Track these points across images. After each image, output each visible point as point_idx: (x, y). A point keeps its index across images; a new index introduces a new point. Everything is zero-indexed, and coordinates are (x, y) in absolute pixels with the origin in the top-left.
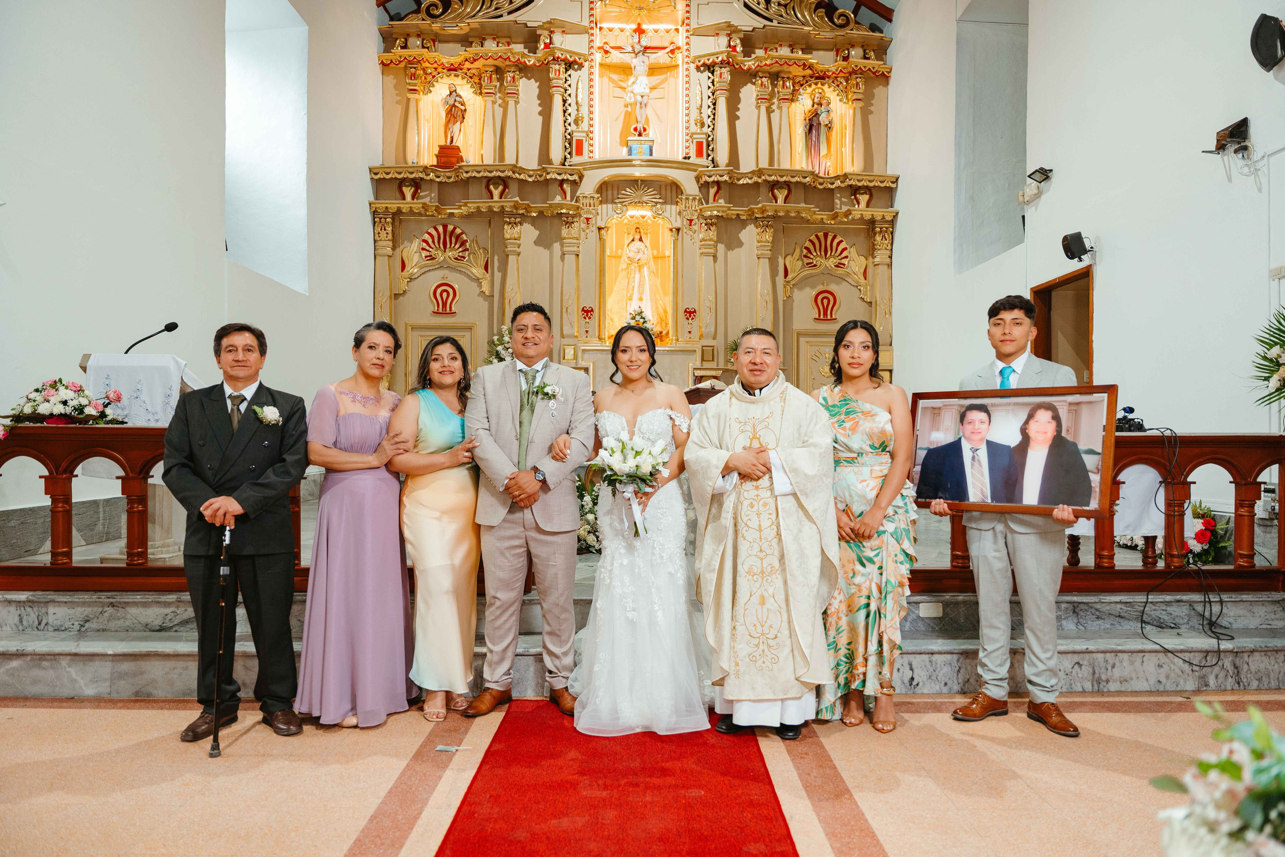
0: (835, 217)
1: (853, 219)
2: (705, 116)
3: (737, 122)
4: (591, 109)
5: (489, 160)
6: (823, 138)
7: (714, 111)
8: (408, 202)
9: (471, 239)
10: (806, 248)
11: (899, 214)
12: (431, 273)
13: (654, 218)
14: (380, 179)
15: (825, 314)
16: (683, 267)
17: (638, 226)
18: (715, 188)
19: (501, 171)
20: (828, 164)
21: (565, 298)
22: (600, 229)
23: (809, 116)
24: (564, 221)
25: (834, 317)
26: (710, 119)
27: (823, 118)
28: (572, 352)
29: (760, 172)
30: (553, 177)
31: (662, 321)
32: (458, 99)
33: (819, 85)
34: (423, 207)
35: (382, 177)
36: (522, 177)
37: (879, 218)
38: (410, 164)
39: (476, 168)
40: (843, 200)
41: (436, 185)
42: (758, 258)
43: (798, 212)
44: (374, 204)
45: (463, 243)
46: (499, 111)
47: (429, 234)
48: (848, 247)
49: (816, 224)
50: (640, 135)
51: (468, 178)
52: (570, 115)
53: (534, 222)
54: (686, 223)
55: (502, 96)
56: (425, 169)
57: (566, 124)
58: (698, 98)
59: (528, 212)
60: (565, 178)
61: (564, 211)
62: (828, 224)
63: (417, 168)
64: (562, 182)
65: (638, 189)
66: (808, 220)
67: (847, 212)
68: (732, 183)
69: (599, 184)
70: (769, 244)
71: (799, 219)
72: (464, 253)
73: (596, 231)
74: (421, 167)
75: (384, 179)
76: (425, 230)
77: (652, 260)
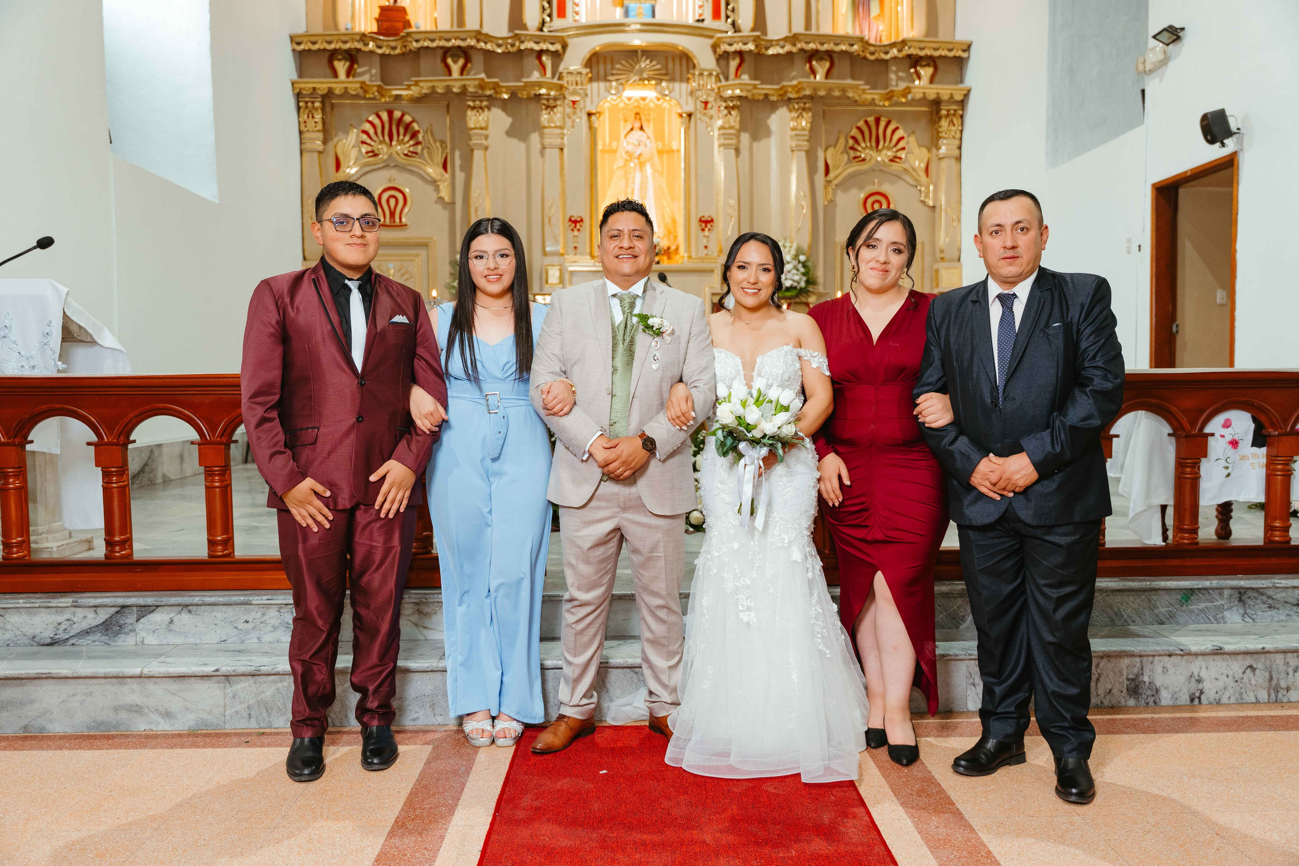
0: (889, 96)
1: (913, 100)
5: (445, 24)
8: (342, 81)
9: (425, 129)
10: (853, 138)
11: (971, 92)
12: (375, 174)
13: (658, 99)
14: (304, 50)
16: (696, 164)
17: (637, 111)
18: (737, 61)
19: (461, 39)
20: (881, 28)
21: (547, 204)
22: (590, 115)
24: (544, 104)
28: (557, 274)
29: (793, 39)
30: (529, 47)
31: (671, 233)
34: (361, 87)
35: (307, 48)
36: (489, 47)
38: (342, 29)
39: (430, 35)
40: (901, 74)
41: (378, 59)
42: (793, 151)
43: (843, 91)
44: (297, 83)
45: (414, 135)
47: (371, 123)
48: (905, 135)
49: (864, 105)
51: (419, 49)
53: (505, 106)
54: (700, 106)
56: (363, 37)
59: (496, 93)
60: (544, 48)
61: (543, 91)
62: (880, 106)
63: (352, 36)
64: (540, 53)
65: (638, 62)
66: (856, 101)
67: (905, 89)
68: (759, 53)
69: (588, 56)
70: (806, 133)
71: (844, 99)
72: (416, 147)
73: (585, 117)
74: (357, 34)
75: (310, 50)
76: (364, 118)
77: (656, 154)
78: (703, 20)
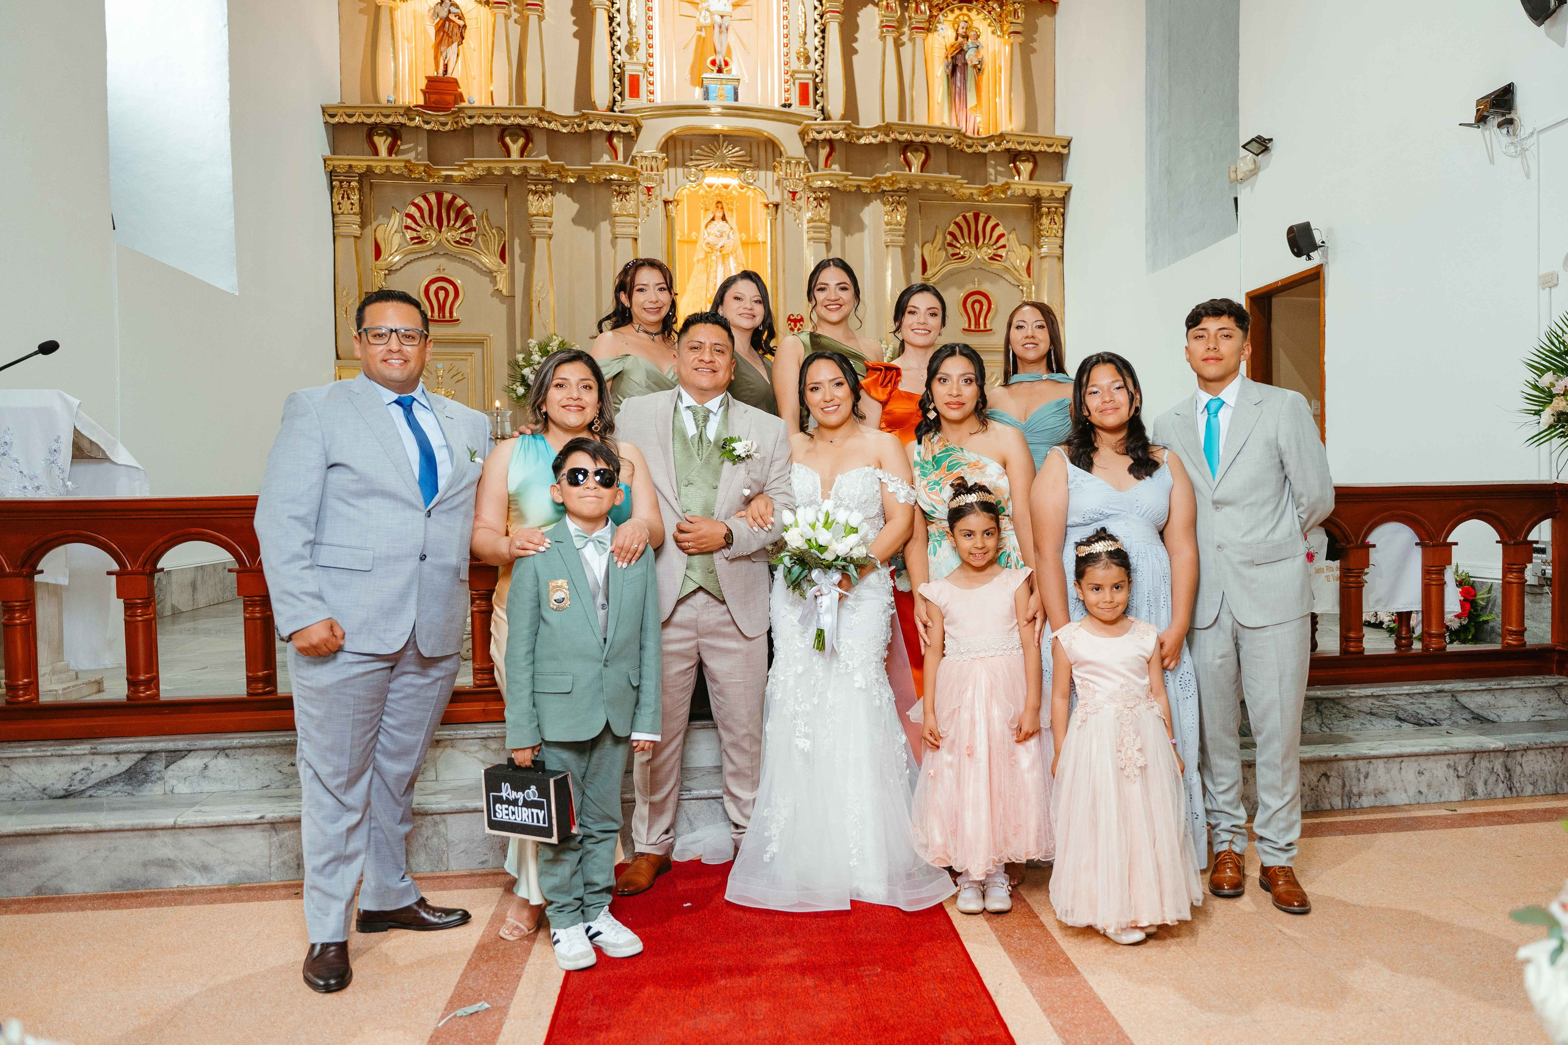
0: (988, 192)
1: (1012, 196)
2: (810, 48)
3: (855, 58)
4: (650, 32)
5: (502, 100)
6: (971, 84)
7: (822, 41)
9: (480, 214)
10: (951, 234)
11: (1073, 192)
12: (420, 263)
13: (742, 188)
14: (338, 124)
15: (977, 323)
16: (784, 258)
17: (719, 199)
18: (827, 149)
19: (521, 117)
20: (979, 119)
22: (666, 203)
23: (952, 52)
24: (616, 191)
25: (988, 327)
26: (817, 53)
27: (971, 57)
29: (887, 128)
30: (598, 127)
32: (453, 9)
33: (965, 11)
34: (406, 166)
35: (342, 121)
36: (552, 126)
37: (1046, 195)
38: (384, 102)
39: (485, 111)
40: (999, 168)
41: (425, 134)
42: (887, 247)
43: (940, 185)
44: (330, 159)
45: (467, 220)
46: (515, 30)
47: (417, 206)
48: (1005, 232)
49: (963, 200)
50: (720, 71)
51: (472, 126)
52: (619, 39)
53: (570, 190)
54: (788, 196)
55: (520, 9)
56: (408, 111)
57: (615, 52)
58: (800, 22)
59: (562, 177)
60: (616, 129)
61: (614, 176)
62: (979, 201)
63: (395, 110)
64: (611, 135)
65: (719, 148)
66: (953, 196)
67: (1003, 185)
68: (850, 142)
69: (663, 140)
70: (902, 227)
71: (942, 194)
72: (469, 234)
73: (661, 205)
74: (401, 107)
75: (345, 123)
76: (409, 200)
77: (740, 247)
78: (790, 105)
